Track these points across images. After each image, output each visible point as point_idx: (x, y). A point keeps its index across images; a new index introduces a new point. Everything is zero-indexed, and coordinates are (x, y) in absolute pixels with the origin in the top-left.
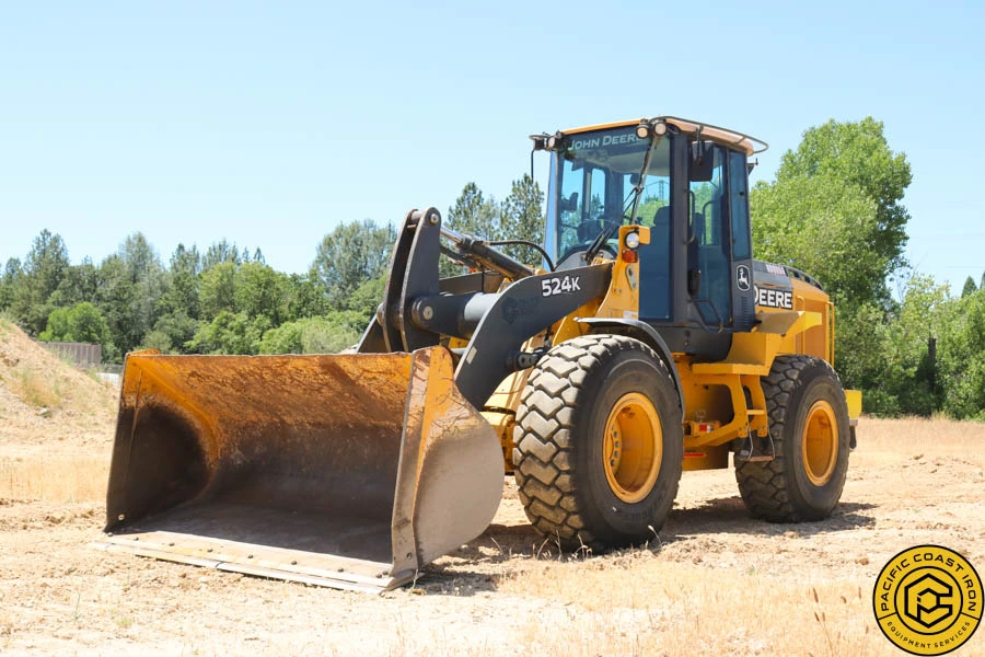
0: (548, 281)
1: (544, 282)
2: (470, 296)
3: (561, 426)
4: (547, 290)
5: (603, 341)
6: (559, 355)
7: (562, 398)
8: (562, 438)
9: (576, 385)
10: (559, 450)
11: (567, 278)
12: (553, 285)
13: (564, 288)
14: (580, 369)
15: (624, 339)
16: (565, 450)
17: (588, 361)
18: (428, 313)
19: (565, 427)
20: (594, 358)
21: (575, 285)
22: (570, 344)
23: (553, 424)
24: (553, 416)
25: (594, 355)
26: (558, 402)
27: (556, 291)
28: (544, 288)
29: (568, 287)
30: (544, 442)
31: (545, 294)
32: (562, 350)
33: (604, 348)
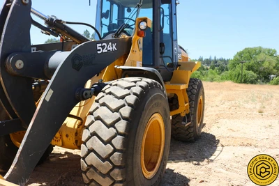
0: (100, 45)
1: (98, 45)
2: (53, 53)
3: (115, 150)
4: (100, 50)
5: (139, 83)
6: (110, 93)
7: (115, 128)
8: (117, 159)
9: (125, 119)
10: (114, 167)
11: (110, 44)
12: (103, 47)
13: (109, 49)
14: (127, 106)
15: (149, 80)
16: (119, 167)
17: (131, 99)
18: (19, 64)
19: (118, 151)
20: (135, 97)
21: (114, 47)
22: (116, 85)
23: (109, 148)
24: (109, 142)
25: (135, 94)
26: (112, 131)
27: (105, 51)
28: (98, 48)
29: (111, 49)
30: (104, 160)
31: (99, 52)
32: (112, 89)
33: (140, 89)
